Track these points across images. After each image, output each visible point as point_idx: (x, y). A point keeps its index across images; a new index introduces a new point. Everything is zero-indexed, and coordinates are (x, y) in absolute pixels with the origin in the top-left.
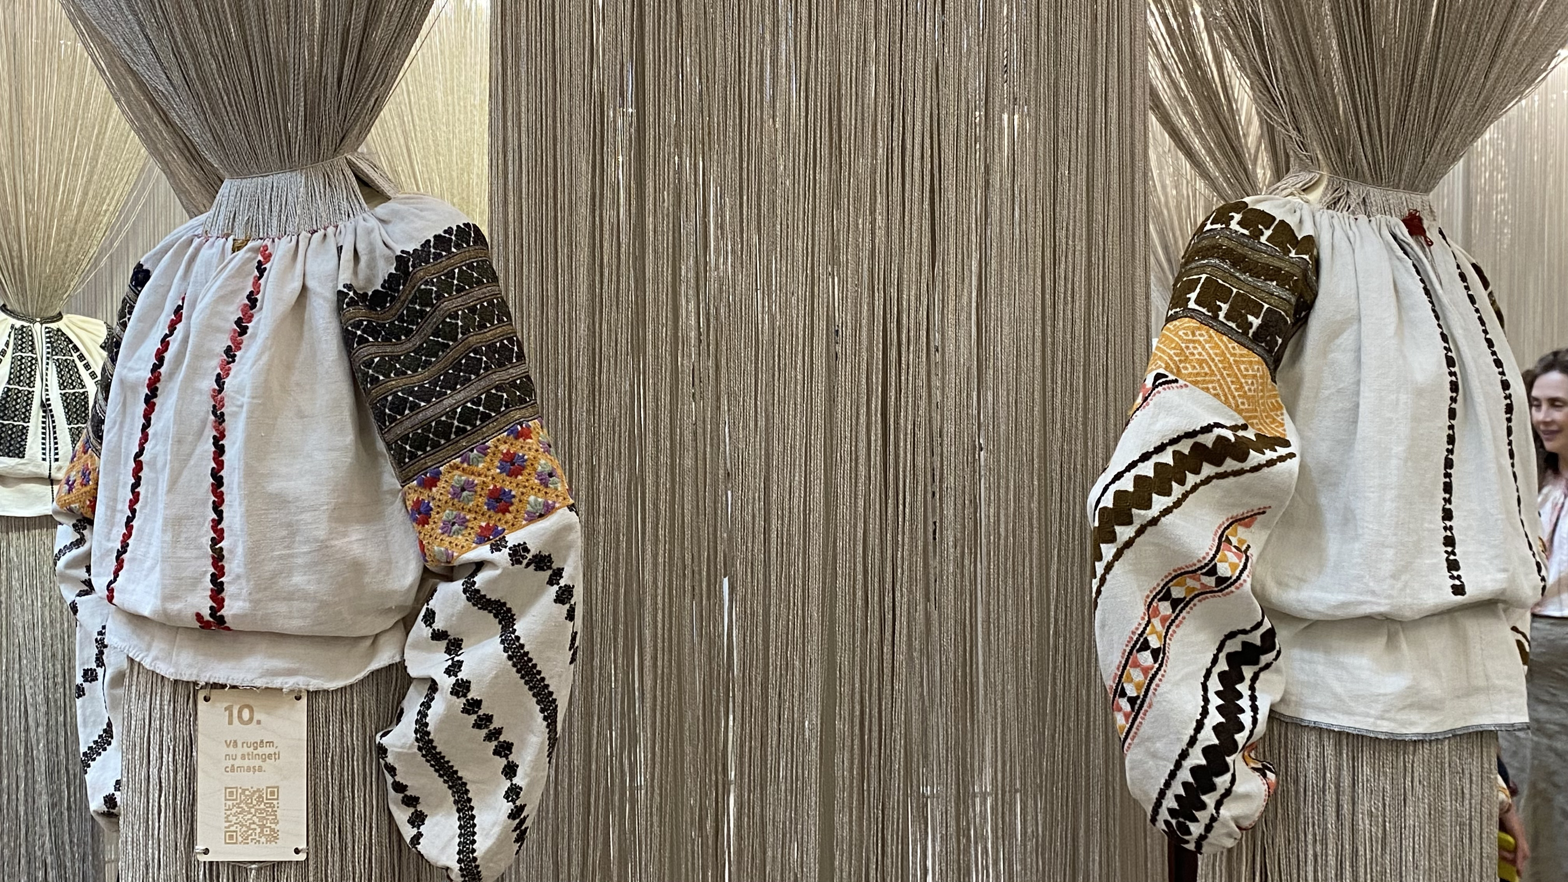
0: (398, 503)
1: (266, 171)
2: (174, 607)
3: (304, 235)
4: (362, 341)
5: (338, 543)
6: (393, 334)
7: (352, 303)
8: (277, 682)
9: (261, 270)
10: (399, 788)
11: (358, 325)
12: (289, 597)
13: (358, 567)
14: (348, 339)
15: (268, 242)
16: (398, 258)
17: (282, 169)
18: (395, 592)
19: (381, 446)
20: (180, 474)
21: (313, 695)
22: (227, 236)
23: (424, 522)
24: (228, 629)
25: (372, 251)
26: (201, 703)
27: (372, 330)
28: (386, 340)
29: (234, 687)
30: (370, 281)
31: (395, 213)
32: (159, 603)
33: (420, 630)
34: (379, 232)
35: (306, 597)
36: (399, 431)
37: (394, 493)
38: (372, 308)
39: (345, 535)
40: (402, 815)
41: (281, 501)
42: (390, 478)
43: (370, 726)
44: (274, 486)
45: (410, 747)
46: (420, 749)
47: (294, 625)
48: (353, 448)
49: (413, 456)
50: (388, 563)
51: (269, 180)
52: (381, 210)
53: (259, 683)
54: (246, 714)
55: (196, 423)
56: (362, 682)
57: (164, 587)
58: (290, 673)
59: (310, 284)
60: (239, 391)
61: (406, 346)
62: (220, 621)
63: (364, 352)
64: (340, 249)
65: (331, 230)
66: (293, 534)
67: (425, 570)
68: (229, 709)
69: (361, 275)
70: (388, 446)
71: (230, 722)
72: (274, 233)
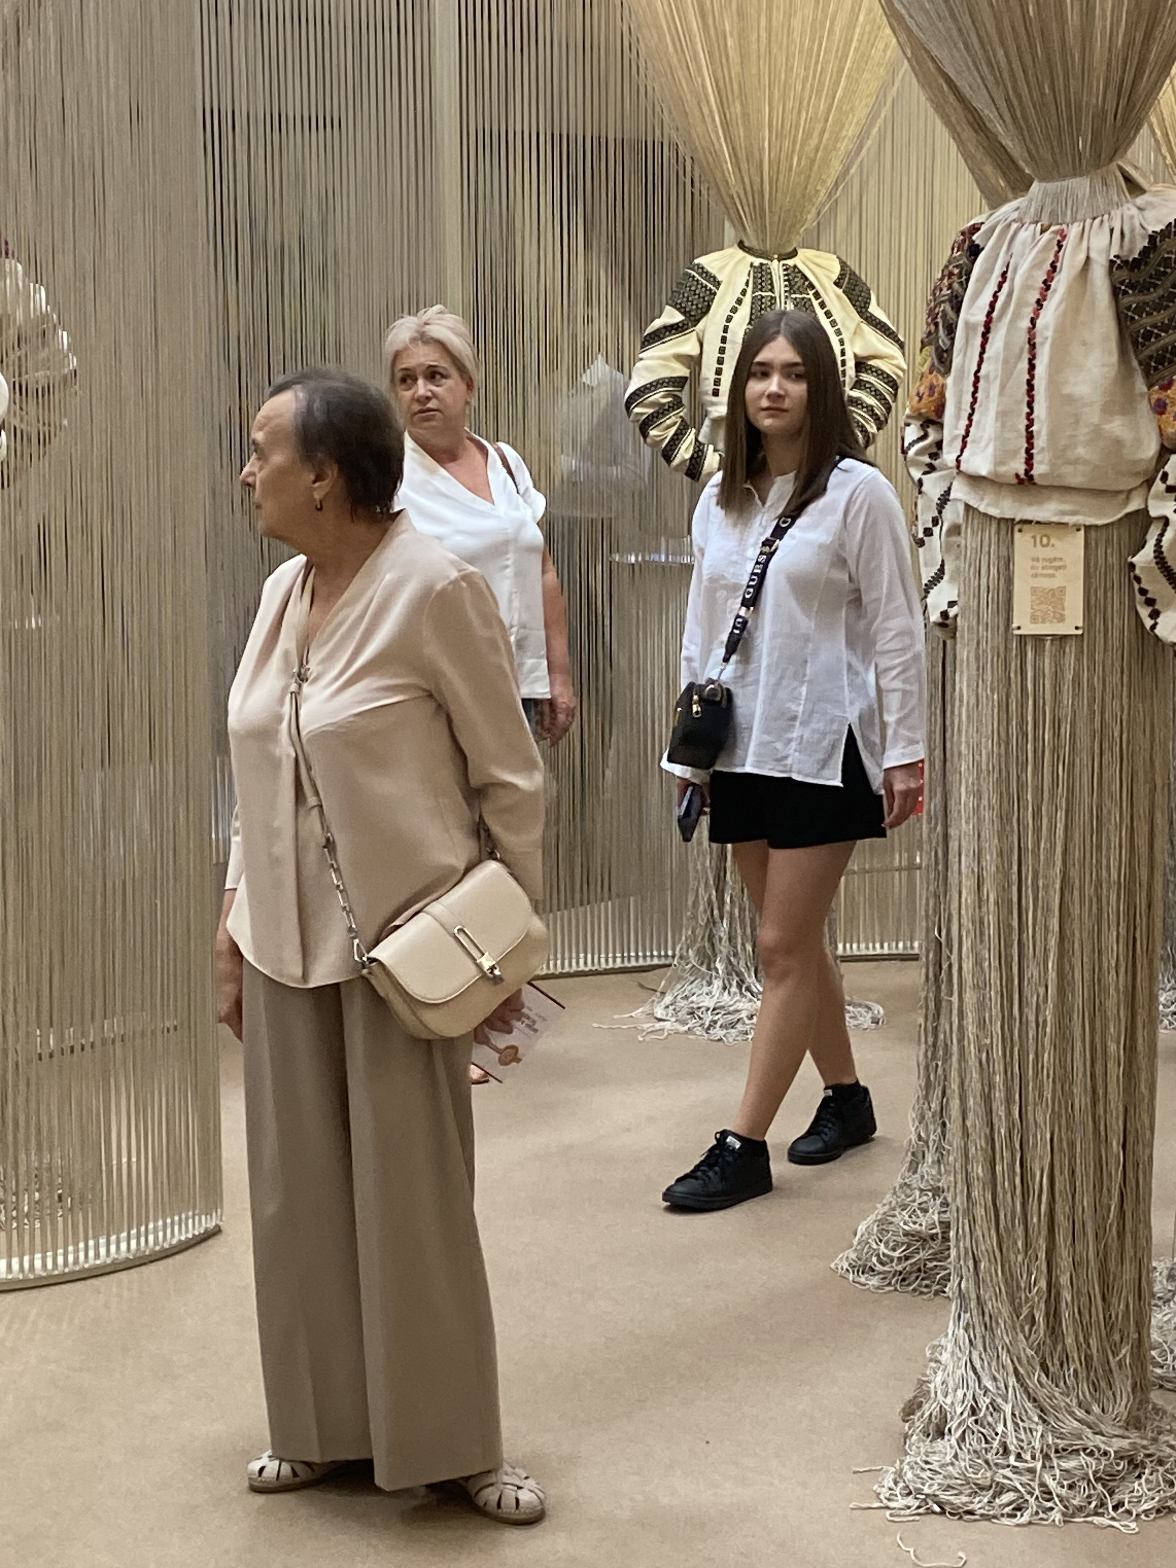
0: (1146, 402)
1: (1064, 177)
2: (1002, 469)
3: (1088, 221)
4: (1125, 293)
5: (1107, 427)
6: (1145, 288)
7: (1119, 267)
8: (1066, 519)
9: (1060, 246)
10: (1143, 592)
11: (1122, 283)
12: (1075, 462)
13: (1118, 443)
14: (1116, 292)
15: (1064, 226)
16: (1150, 236)
17: (1074, 175)
18: (1141, 460)
19: (1135, 363)
20: (1007, 382)
21: (1088, 528)
22: (1037, 222)
23: (1162, 413)
24: (1035, 484)
25: (1133, 230)
26: (1017, 535)
27: (1131, 286)
28: (1141, 291)
29: (1038, 523)
30: (1131, 251)
31: (1150, 204)
32: (992, 467)
33: (1159, 486)
34: (1138, 217)
35: (1086, 462)
36: (1147, 352)
37: (1142, 395)
38: (1132, 270)
39: (1110, 422)
40: (1144, 612)
41: (1070, 399)
42: (1140, 385)
43: (1125, 552)
44: (1067, 390)
45: (1151, 562)
46: (1157, 563)
47: (1076, 480)
48: (1116, 368)
49: (1156, 369)
50: (1138, 442)
51: (1065, 183)
52: (1140, 200)
53: (1055, 519)
54: (1045, 540)
55: (1017, 350)
56: (1121, 519)
57: (995, 457)
58: (1074, 513)
59: (1093, 255)
60: (1046, 328)
61: (1153, 296)
62: (1030, 478)
63: (1126, 301)
64: (1112, 231)
65: (1106, 217)
66: (1077, 422)
67: (1162, 446)
68: (1034, 537)
69: (1126, 247)
70: (1140, 364)
71: (1035, 545)
72: (1068, 218)
